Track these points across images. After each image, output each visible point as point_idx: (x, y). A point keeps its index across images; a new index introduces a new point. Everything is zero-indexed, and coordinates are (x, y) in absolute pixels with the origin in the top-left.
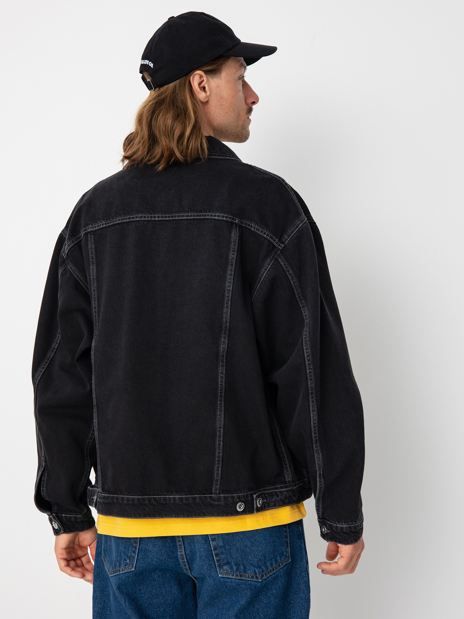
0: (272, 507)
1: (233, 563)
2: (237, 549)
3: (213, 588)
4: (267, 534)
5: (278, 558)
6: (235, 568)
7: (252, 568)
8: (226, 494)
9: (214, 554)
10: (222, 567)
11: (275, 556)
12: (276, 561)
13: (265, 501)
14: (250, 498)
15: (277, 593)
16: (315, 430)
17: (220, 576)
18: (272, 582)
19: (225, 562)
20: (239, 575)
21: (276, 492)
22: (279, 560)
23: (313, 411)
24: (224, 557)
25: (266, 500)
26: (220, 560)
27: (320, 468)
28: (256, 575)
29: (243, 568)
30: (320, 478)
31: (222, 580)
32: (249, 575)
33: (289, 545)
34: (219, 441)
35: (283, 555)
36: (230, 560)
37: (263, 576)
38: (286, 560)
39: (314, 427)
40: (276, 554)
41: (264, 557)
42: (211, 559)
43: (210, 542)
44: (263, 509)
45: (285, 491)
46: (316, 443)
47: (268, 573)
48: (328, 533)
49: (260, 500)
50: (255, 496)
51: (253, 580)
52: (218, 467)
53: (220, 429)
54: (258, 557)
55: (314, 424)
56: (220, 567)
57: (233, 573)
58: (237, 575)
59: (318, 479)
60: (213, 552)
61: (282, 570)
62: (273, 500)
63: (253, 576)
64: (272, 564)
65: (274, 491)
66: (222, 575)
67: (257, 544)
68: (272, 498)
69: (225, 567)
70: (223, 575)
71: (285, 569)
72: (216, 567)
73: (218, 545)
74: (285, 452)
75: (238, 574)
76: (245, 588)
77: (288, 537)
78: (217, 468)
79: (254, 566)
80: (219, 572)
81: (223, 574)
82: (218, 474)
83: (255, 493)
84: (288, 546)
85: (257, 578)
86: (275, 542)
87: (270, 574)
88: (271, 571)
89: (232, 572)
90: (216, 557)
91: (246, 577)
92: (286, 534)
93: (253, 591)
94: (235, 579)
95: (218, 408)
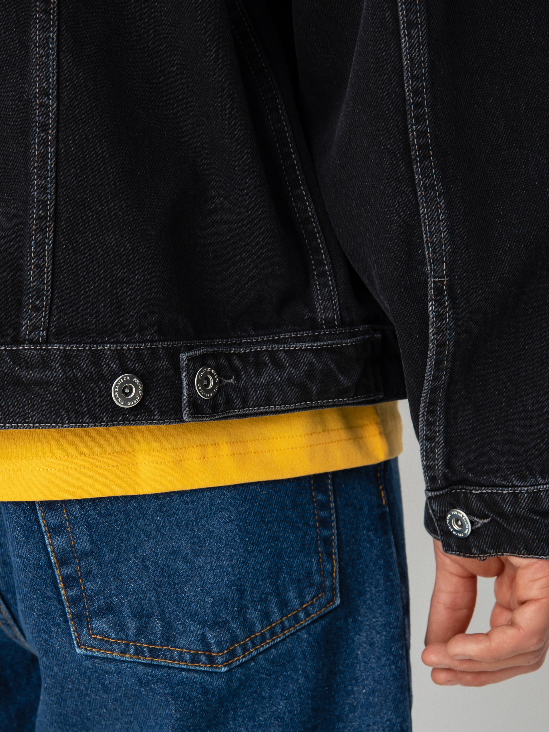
0: (259, 406)
1: (126, 611)
2: (143, 561)
3: (62, 692)
4: (249, 514)
5: (291, 594)
6: (132, 626)
7: (195, 628)
8: (70, 343)
9: (59, 579)
10: (88, 621)
11: (277, 588)
12: (283, 604)
13: (231, 381)
14: (164, 363)
15: (290, 712)
16: (418, 106)
17: (78, 650)
18: (270, 675)
19: (99, 606)
20: (145, 649)
21: (272, 354)
22: (296, 602)
23: (411, 25)
24: (95, 587)
25: (235, 380)
26: (83, 597)
27: (437, 261)
28: (210, 651)
29: (161, 626)
30: (439, 303)
31: (88, 663)
32: (181, 652)
33: (335, 550)
34: (44, 142)
35: (311, 585)
36: (115, 599)
37: (232, 654)
38: (323, 601)
39: (416, 92)
40: (284, 581)
41: (237, 590)
42: (49, 594)
43: (43, 537)
44: (221, 409)
45: (306, 350)
46: (424, 157)
47: (254, 645)
48: (479, 528)
49: (210, 377)
50: (183, 357)
51: (198, 668)
52: (40, 244)
53: (44, 100)
54: (215, 592)
55: (415, 78)
56: (81, 621)
57: (124, 642)
58: (139, 652)
59: (431, 307)
60: (57, 572)
61: (309, 634)
62: (263, 379)
63: (197, 654)
64: (266, 616)
65: (267, 351)
66: (86, 649)
67: (215, 548)
68: (259, 374)
69: (100, 624)
70: (91, 651)
71: (319, 629)
72: (66, 621)
73: (72, 547)
74: (314, 219)
75: (144, 645)
76: (169, 694)
77: (334, 524)
78: (36, 245)
79: (203, 623)
80: (76, 639)
81: (88, 647)
82: (40, 267)
83: (188, 349)
84: (329, 555)
85: (211, 660)
86: (277, 539)
87: (259, 648)
88: (263, 638)
89: (122, 639)
90: (66, 587)
91: (172, 658)
92: (324, 514)
93: (197, 704)
94: (131, 662)
95: (36, 18)
